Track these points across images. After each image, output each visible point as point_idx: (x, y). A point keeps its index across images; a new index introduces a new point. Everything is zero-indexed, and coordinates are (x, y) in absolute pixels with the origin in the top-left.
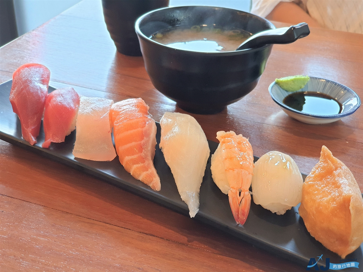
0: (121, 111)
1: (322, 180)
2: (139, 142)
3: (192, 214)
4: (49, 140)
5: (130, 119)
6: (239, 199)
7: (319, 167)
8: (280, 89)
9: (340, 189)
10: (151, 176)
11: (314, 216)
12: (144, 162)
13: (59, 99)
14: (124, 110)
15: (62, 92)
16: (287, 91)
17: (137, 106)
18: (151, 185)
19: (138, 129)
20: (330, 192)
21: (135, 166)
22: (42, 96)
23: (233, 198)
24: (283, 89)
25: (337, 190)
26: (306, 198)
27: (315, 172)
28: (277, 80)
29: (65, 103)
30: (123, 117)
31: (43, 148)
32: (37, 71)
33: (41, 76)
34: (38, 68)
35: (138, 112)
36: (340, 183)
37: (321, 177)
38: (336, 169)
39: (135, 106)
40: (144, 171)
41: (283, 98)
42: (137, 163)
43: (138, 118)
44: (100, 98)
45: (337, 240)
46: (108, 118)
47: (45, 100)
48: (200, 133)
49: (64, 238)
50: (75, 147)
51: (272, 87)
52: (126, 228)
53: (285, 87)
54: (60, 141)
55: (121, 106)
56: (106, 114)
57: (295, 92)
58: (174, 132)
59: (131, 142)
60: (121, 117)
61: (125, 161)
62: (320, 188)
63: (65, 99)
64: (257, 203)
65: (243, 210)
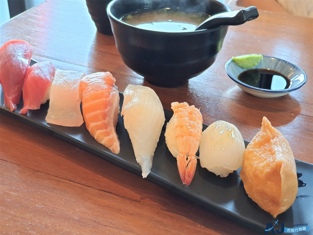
0: (89, 83)
1: (261, 147)
2: (103, 111)
3: (145, 175)
4: (26, 107)
5: (96, 90)
6: (186, 163)
7: (259, 135)
8: (236, 67)
9: (274, 156)
10: (111, 140)
11: (251, 180)
12: (107, 128)
13: (37, 72)
14: (92, 82)
15: (40, 66)
16: (242, 68)
17: (104, 79)
18: (111, 149)
19: (103, 99)
20: (266, 158)
21: (98, 132)
22: (23, 68)
23: (181, 162)
24: (239, 66)
25: (272, 156)
26: (246, 163)
27: (255, 140)
28: (234, 58)
29: (42, 75)
30: (90, 88)
31: (21, 114)
32: (20, 47)
33: (24, 51)
34: (22, 45)
35: (104, 84)
36: (275, 151)
37: (260, 144)
38: (273, 138)
39: (102, 79)
40: (106, 136)
41: (238, 74)
42: (101, 129)
43: (103, 89)
44: (72, 71)
45: (270, 201)
46: (78, 88)
47: (26, 72)
48: (157, 103)
49: (32, 193)
50: (48, 113)
51: (229, 64)
52: (88, 186)
53: (240, 64)
54: (36, 108)
55: (90, 79)
56: (77, 86)
57: (250, 69)
58: (134, 102)
59: (96, 110)
60: (89, 88)
61: (91, 126)
62: (258, 154)
63: (42, 72)
64: (203, 167)
65: (189, 173)
